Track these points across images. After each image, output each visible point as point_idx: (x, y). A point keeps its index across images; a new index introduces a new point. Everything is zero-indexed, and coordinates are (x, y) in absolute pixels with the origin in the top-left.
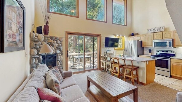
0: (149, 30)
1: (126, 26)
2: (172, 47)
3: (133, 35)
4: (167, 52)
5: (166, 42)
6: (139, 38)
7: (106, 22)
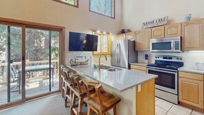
0: (144, 24)
1: (114, 18)
2: (179, 51)
3: (123, 32)
4: (171, 58)
5: (170, 43)
6: (130, 37)
7: (77, 7)
